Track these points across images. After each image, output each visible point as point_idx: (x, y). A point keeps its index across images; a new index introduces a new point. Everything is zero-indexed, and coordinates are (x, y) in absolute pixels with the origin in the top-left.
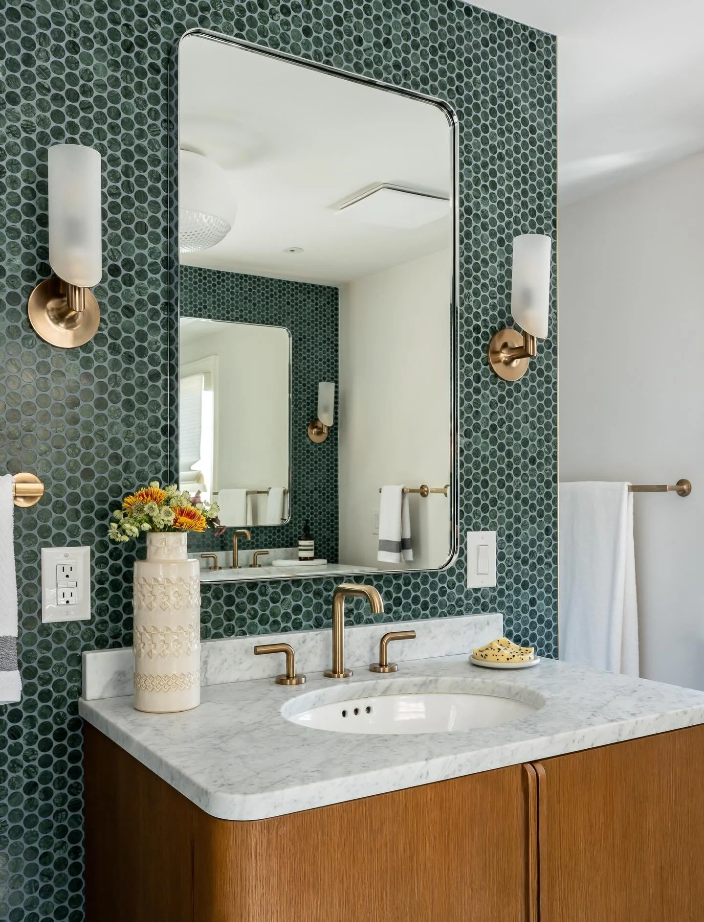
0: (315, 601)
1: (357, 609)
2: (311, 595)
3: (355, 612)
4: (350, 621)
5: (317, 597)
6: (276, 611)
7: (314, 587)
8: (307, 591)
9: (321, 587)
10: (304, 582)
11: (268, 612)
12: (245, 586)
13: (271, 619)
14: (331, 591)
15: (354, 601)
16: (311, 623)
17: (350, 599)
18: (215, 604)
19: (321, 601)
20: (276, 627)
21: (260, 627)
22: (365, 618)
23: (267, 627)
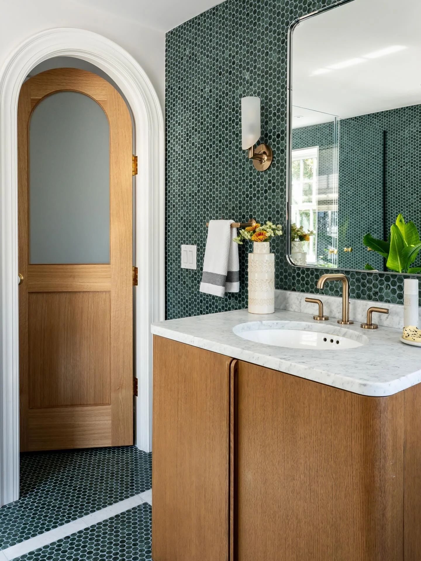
0: (356, 284)
1: (380, 292)
2: (354, 280)
3: (379, 294)
4: (376, 298)
5: (358, 282)
6: (337, 285)
7: (356, 276)
8: (353, 278)
9: (360, 277)
10: (351, 273)
11: (333, 285)
12: (324, 271)
13: (335, 289)
14: (365, 280)
15: (379, 288)
16: (354, 295)
17: (376, 286)
18: (311, 277)
19: (360, 284)
20: (337, 294)
21: (330, 292)
22: (385, 298)
23: (333, 292)
